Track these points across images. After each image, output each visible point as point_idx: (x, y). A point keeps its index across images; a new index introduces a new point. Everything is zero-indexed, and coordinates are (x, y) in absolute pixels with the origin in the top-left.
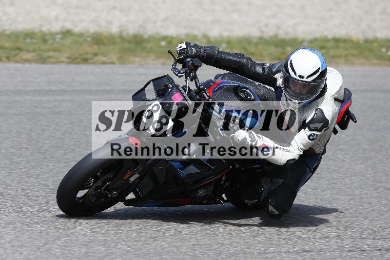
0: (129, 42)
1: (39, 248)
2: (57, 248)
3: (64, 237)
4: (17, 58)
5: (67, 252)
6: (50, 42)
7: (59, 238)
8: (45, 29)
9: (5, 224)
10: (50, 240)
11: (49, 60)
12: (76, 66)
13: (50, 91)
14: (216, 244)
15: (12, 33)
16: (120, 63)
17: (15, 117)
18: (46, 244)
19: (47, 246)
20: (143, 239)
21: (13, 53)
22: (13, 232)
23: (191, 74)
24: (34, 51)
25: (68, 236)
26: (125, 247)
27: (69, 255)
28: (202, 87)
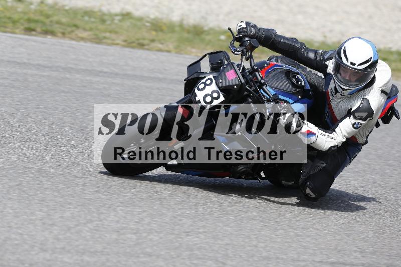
0: (189, 32)
1: (69, 229)
2: (88, 231)
3: (96, 221)
4: (73, 35)
5: (97, 236)
6: (108, 22)
7: (91, 221)
8: (105, 9)
9: (38, 200)
10: (82, 222)
11: (105, 41)
12: (132, 50)
13: (101, 72)
14: (250, 246)
15: (71, 9)
16: (176, 53)
17: (63, 94)
18: (77, 225)
19: (79, 227)
20: (176, 232)
21: (69, 29)
22: (45, 209)
23: (247, 54)
24: (91, 29)
25: (101, 221)
26: (157, 238)
27: (100, 240)
28: (256, 68)
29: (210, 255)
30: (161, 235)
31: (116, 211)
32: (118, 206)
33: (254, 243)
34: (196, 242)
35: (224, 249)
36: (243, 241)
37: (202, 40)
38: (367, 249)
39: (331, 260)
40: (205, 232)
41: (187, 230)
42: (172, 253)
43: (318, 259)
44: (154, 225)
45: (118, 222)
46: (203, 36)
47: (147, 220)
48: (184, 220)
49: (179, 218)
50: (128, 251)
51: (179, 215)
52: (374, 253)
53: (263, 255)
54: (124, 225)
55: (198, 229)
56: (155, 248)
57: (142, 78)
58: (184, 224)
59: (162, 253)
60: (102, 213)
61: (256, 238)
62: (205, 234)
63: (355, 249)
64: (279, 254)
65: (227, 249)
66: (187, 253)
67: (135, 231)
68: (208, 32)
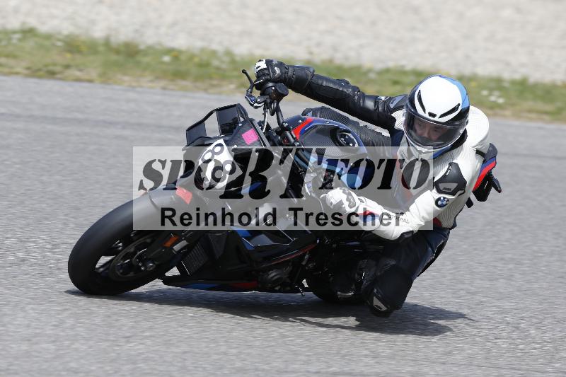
0: (118, 52)
6: (4, 43)
23: (272, 105)
28: (286, 125)
29: (161, 368)
30: (91, 343)
31: (25, 311)
32: (28, 304)
33: (223, 349)
34: (141, 351)
35: (180, 360)
36: (207, 347)
37: (138, 63)
38: (383, 352)
39: (331, 369)
40: (151, 336)
41: (128, 335)
42: (108, 368)
43: (313, 369)
44: (81, 329)
45: (28, 326)
46: (139, 58)
47: (70, 322)
48: (123, 321)
49: (115, 317)
50: (44, 367)
51: (115, 314)
52: (392, 357)
53: (237, 365)
54: (38, 331)
55: (143, 332)
56: (82, 361)
57: (54, 120)
58: (123, 325)
59: (93, 368)
60: (5, 315)
61: (226, 341)
62: (153, 339)
63: (366, 352)
64: (259, 363)
65: (185, 360)
66: (129, 366)
67: (53, 339)
68: (145, 53)
